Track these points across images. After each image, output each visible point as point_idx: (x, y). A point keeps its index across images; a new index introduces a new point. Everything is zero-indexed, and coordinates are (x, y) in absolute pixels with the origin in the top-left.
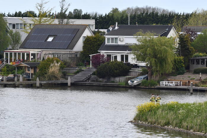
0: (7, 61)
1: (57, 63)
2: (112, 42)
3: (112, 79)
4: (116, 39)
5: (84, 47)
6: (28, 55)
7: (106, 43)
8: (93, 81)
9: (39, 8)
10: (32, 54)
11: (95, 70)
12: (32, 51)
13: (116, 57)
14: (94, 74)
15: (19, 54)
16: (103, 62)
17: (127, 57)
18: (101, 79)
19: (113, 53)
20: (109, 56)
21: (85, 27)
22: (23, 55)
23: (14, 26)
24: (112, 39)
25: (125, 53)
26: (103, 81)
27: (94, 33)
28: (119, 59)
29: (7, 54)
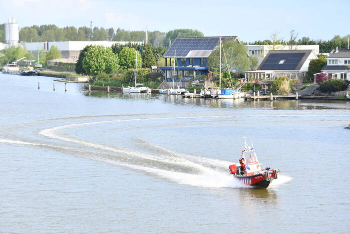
0: (248, 80)
1: (287, 80)
2: (333, 63)
3: (333, 93)
4: (336, 60)
5: (309, 68)
6: (264, 75)
7: (328, 64)
8: (317, 95)
9: (273, 37)
10: (267, 74)
11: (318, 86)
12: (267, 72)
13: (336, 76)
14: (317, 89)
15: (257, 74)
16: (325, 80)
17: (345, 75)
18: (323, 94)
19: (334, 72)
20: (330, 75)
21: (310, 51)
22: (260, 75)
23: (253, 52)
24: (333, 61)
25: (344, 72)
26: (325, 96)
27: (318, 56)
28: (339, 77)
29: (247, 75)
